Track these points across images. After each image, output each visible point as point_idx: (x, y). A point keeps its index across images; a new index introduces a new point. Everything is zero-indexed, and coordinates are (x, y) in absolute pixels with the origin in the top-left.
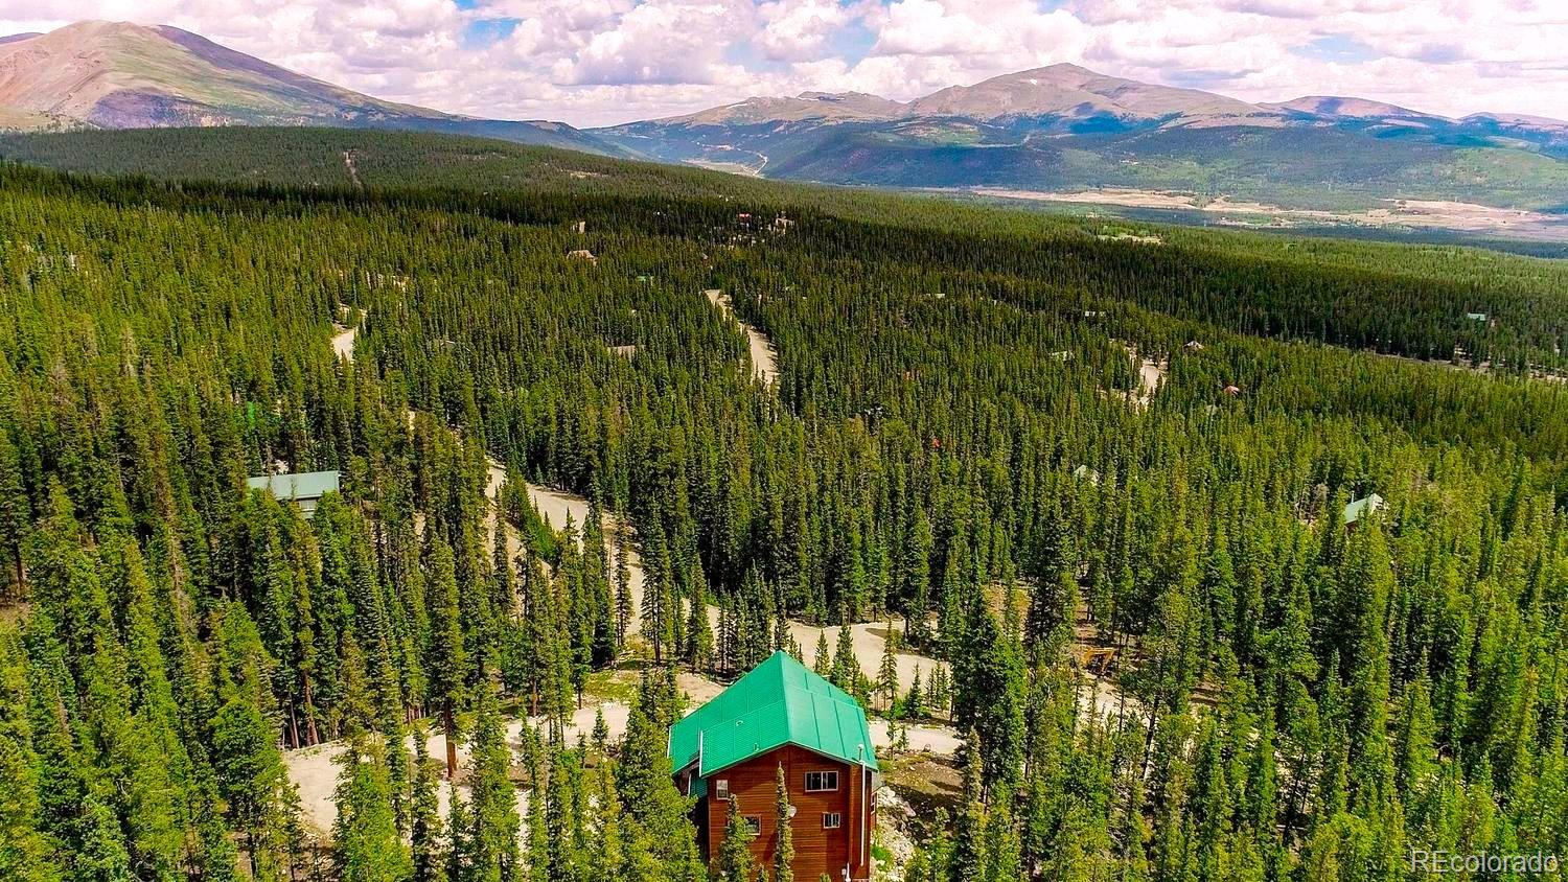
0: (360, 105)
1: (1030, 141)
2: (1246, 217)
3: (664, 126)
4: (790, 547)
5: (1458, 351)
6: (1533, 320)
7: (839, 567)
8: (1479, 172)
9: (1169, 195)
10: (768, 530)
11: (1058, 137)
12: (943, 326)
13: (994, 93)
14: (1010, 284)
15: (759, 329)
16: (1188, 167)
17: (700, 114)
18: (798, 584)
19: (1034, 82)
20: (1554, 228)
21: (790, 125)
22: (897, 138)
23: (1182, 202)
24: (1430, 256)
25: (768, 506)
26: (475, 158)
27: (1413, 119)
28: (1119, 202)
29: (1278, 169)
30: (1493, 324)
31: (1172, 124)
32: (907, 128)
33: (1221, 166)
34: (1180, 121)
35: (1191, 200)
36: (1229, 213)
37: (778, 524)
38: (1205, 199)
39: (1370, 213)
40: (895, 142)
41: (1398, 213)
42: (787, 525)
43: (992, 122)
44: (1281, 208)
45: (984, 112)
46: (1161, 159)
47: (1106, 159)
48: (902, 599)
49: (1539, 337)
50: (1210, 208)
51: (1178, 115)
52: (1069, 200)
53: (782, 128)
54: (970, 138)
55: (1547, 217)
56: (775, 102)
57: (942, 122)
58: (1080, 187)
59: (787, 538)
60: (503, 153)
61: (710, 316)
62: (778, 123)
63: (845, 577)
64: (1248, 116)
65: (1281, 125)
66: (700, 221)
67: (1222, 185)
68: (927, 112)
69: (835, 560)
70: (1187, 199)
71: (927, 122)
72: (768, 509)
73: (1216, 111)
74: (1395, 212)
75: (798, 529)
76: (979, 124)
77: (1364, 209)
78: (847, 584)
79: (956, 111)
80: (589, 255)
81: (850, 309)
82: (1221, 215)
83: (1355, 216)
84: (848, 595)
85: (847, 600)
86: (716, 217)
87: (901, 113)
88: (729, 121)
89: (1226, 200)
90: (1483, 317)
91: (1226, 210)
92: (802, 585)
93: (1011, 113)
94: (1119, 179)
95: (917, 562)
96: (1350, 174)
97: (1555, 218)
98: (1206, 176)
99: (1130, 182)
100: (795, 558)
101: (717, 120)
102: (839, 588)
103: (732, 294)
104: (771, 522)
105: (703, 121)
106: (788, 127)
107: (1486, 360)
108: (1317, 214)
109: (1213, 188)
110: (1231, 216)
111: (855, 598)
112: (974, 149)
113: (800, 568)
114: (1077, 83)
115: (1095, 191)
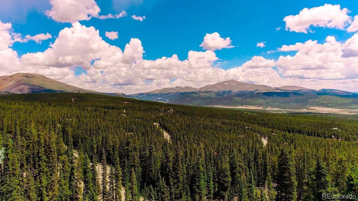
0: (78, 90)
1: (226, 96)
2: (275, 111)
3: (145, 94)
4: (175, 173)
5: (333, 137)
6: (349, 129)
7: (195, 180)
8: (325, 100)
9: (258, 107)
10: (167, 167)
11: (232, 95)
12: (212, 129)
13: (218, 86)
14: (227, 121)
15: (166, 131)
16: (261, 101)
17: (153, 91)
18: (178, 188)
19: (226, 84)
20: (343, 112)
21: (173, 93)
22: (197, 95)
23: (261, 108)
24: (319, 117)
25: (167, 157)
26: (102, 99)
27: (308, 90)
28: (247, 108)
29: (281, 101)
30: (339, 130)
31: (257, 92)
32: (199, 94)
33: (268, 100)
34: (258, 91)
35: (263, 107)
36: (272, 110)
37: (170, 165)
38: (266, 107)
39: (303, 110)
40: (196, 96)
41: (309, 110)
42: (174, 164)
43: (217, 92)
44: (283, 109)
45: (216, 90)
46: (255, 99)
47: (243, 99)
48: (222, 192)
49: (351, 133)
50: (267, 109)
51: (258, 90)
52: (236, 108)
53: (171, 94)
54: (213, 95)
55: (341, 110)
56: (170, 88)
57: (207, 92)
58: (238, 105)
59: (175, 169)
60: (109, 98)
61: (154, 127)
62: (171, 93)
63: (198, 184)
64: (273, 90)
65: (281, 92)
66: (153, 110)
67: (269, 104)
68: (203, 90)
69: (193, 177)
70: (262, 107)
71: (203, 92)
72: (167, 159)
73: (266, 89)
74: (308, 109)
75: (178, 165)
76: (215, 92)
77: (301, 109)
78: (198, 187)
79: (210, 90)
80: (125, 115)
81: (189, 126)
82: (269, 111)
83: (299, 110)
84: (199, 191)
85: (199, 193)
86: (156, 109)
87: (197, 91)
88: (160, 93)
89: (271, 107)
90: (337, 129)
91: (271, 109)
92: (180, 188)
93: (221, 90)
94: (246, 103)
95: (227, 176)
96: (297, 101)
97: (343, 110)
98: (266, 102)
99: (249, 104)
100: (178, 178)
101: (157, 93)
102: (195, 189)
103: (160, 123)
104: (168, 164)
105: (154, 93)
106: (173, 94)
107: (340, 139)
108: (291, 110)
109: (267, 105)
110: (272, 111)
111: (201, 193)
112: (214, 98)
113: (179, 181)
114: (235, 84)
115: (241, 106)
